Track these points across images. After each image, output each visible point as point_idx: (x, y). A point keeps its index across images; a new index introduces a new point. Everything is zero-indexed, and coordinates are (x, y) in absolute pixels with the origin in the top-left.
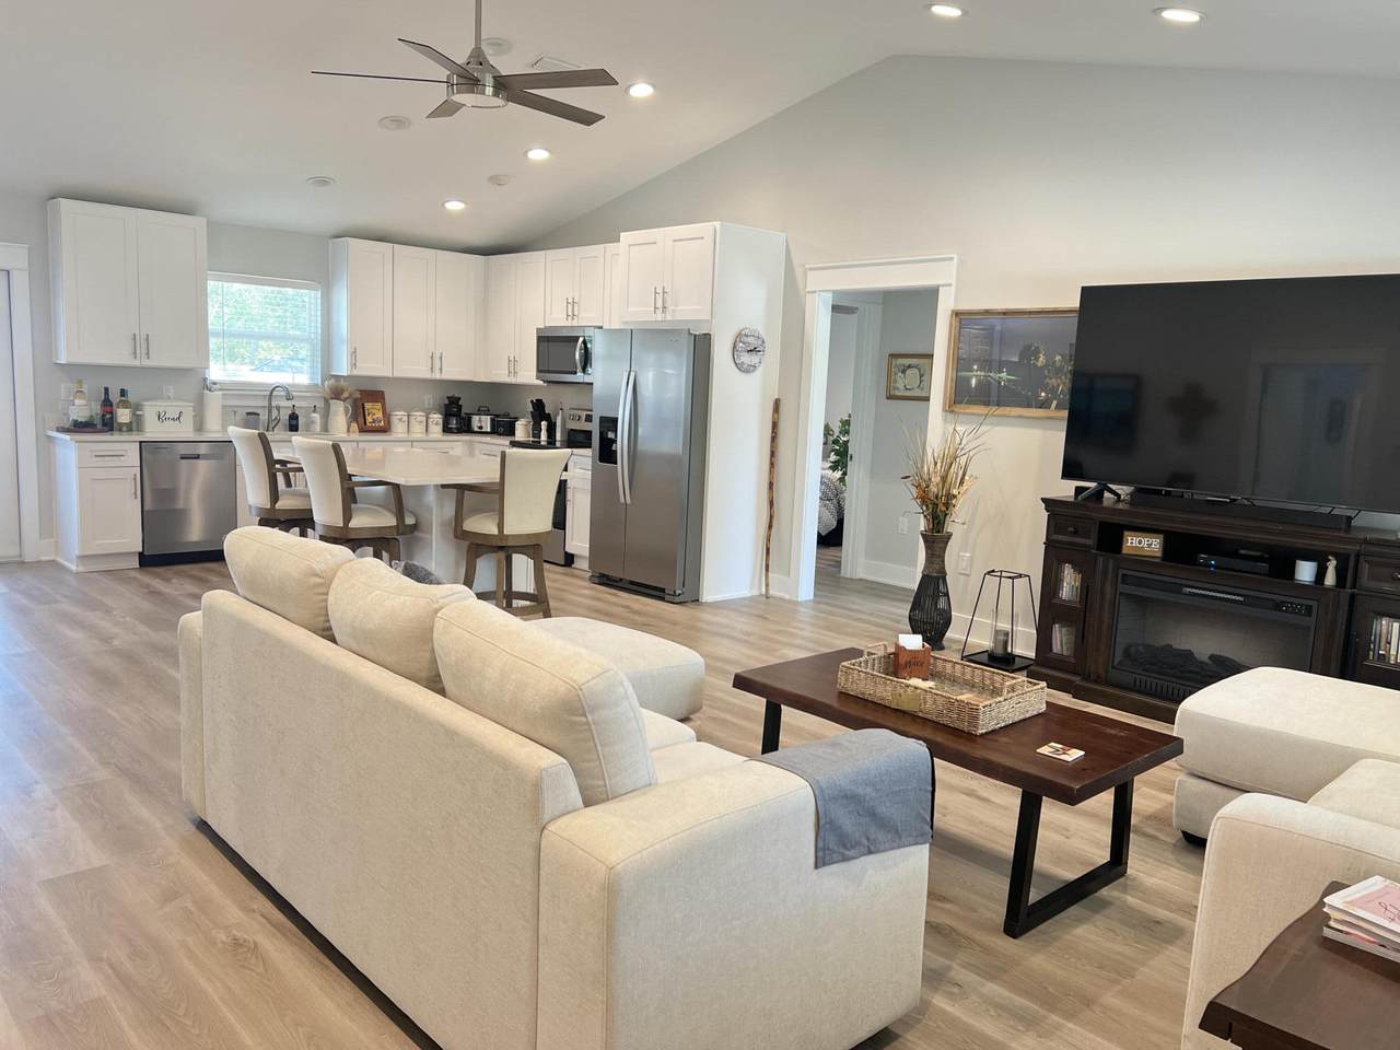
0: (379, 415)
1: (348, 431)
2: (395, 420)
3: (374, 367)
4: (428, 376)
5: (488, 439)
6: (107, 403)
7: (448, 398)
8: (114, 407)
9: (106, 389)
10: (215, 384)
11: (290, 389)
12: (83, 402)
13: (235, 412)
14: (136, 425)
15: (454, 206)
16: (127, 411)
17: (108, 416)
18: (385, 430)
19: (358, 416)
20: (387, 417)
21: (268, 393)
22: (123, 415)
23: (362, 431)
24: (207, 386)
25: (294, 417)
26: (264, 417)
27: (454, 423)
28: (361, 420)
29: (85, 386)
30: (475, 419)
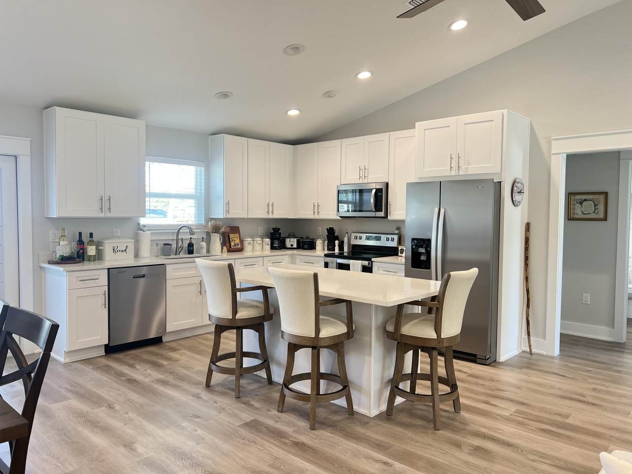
0: (238, 241)
1: (222, 252)
2: (246, 243)
3: (237, 213)
4: (265, 216)
5: (295, 252)
6: (81, 242)
7: (273, 229)
8: (86, 244)
9: (80, 234)
10: (145, 226)
11: (192, 228)
12: (66, 243)
13: (157, 244)
14: (99, 256)
15: (293, 113)
16: (94, 247)
17: (81, 251)
18: (241, 250)
19: (226, 242)
20: (242, 241)
21: (177, 231)
22: (91, 251)
23: (229, 251)
24: (140, 228)
25: (191, 245)
26: (174, 246)
27: (276, 245)
28: (228, 245)
29: (66, 231)
30: (288, 240)
